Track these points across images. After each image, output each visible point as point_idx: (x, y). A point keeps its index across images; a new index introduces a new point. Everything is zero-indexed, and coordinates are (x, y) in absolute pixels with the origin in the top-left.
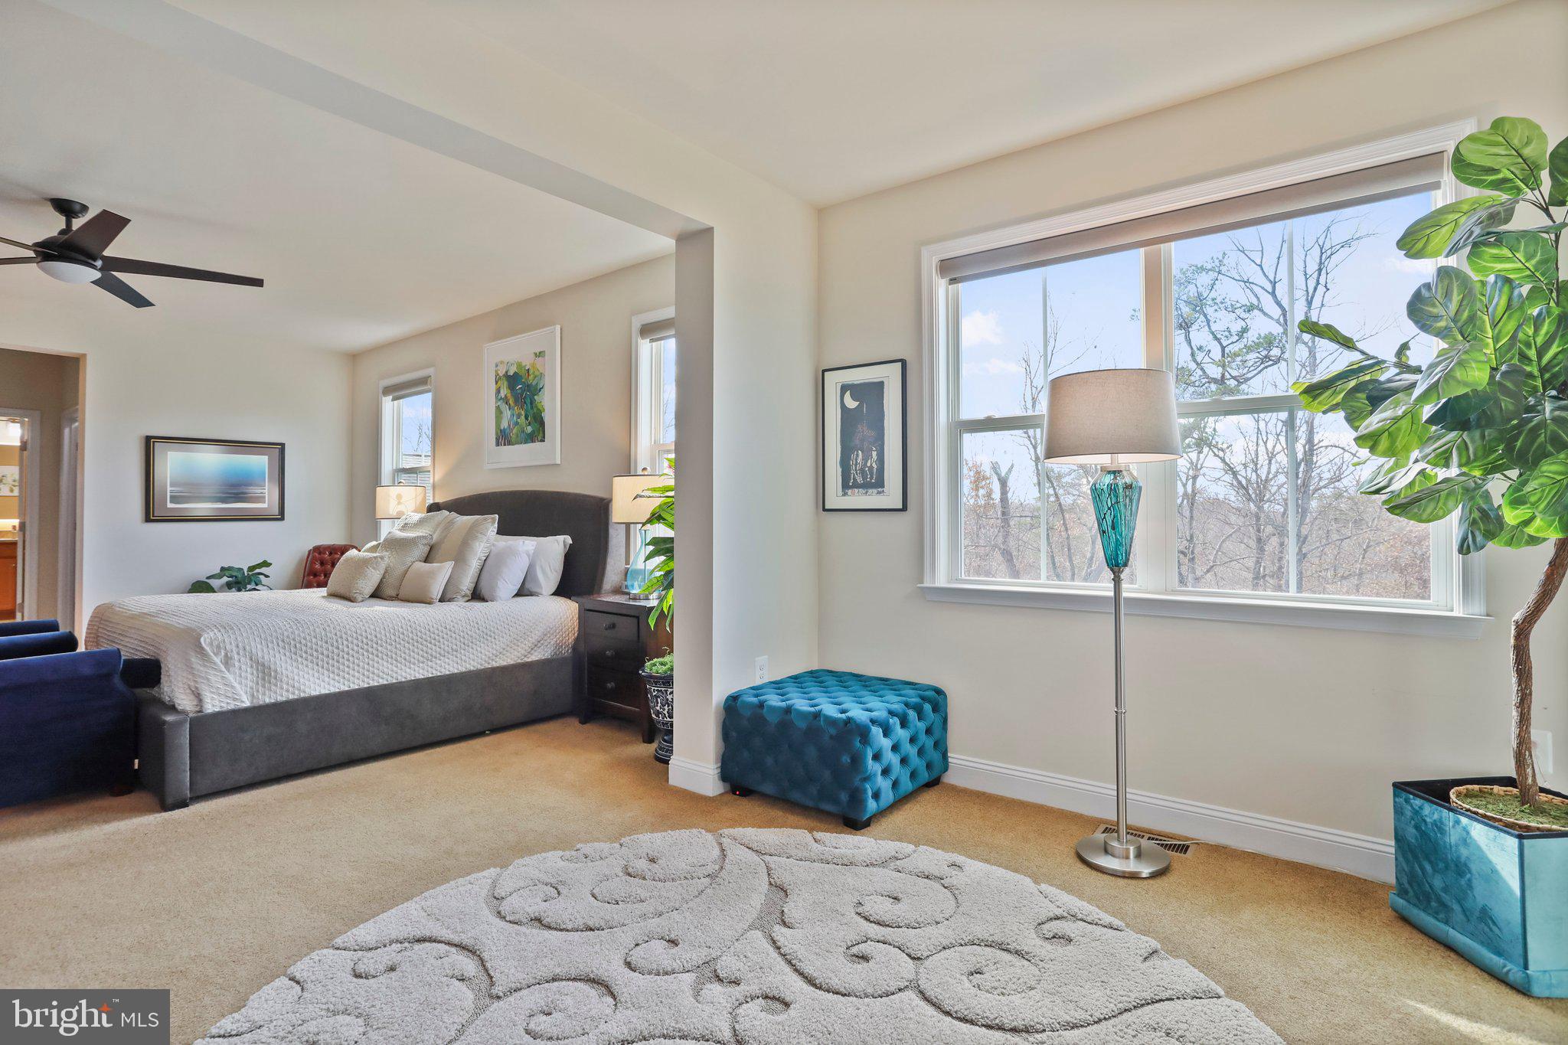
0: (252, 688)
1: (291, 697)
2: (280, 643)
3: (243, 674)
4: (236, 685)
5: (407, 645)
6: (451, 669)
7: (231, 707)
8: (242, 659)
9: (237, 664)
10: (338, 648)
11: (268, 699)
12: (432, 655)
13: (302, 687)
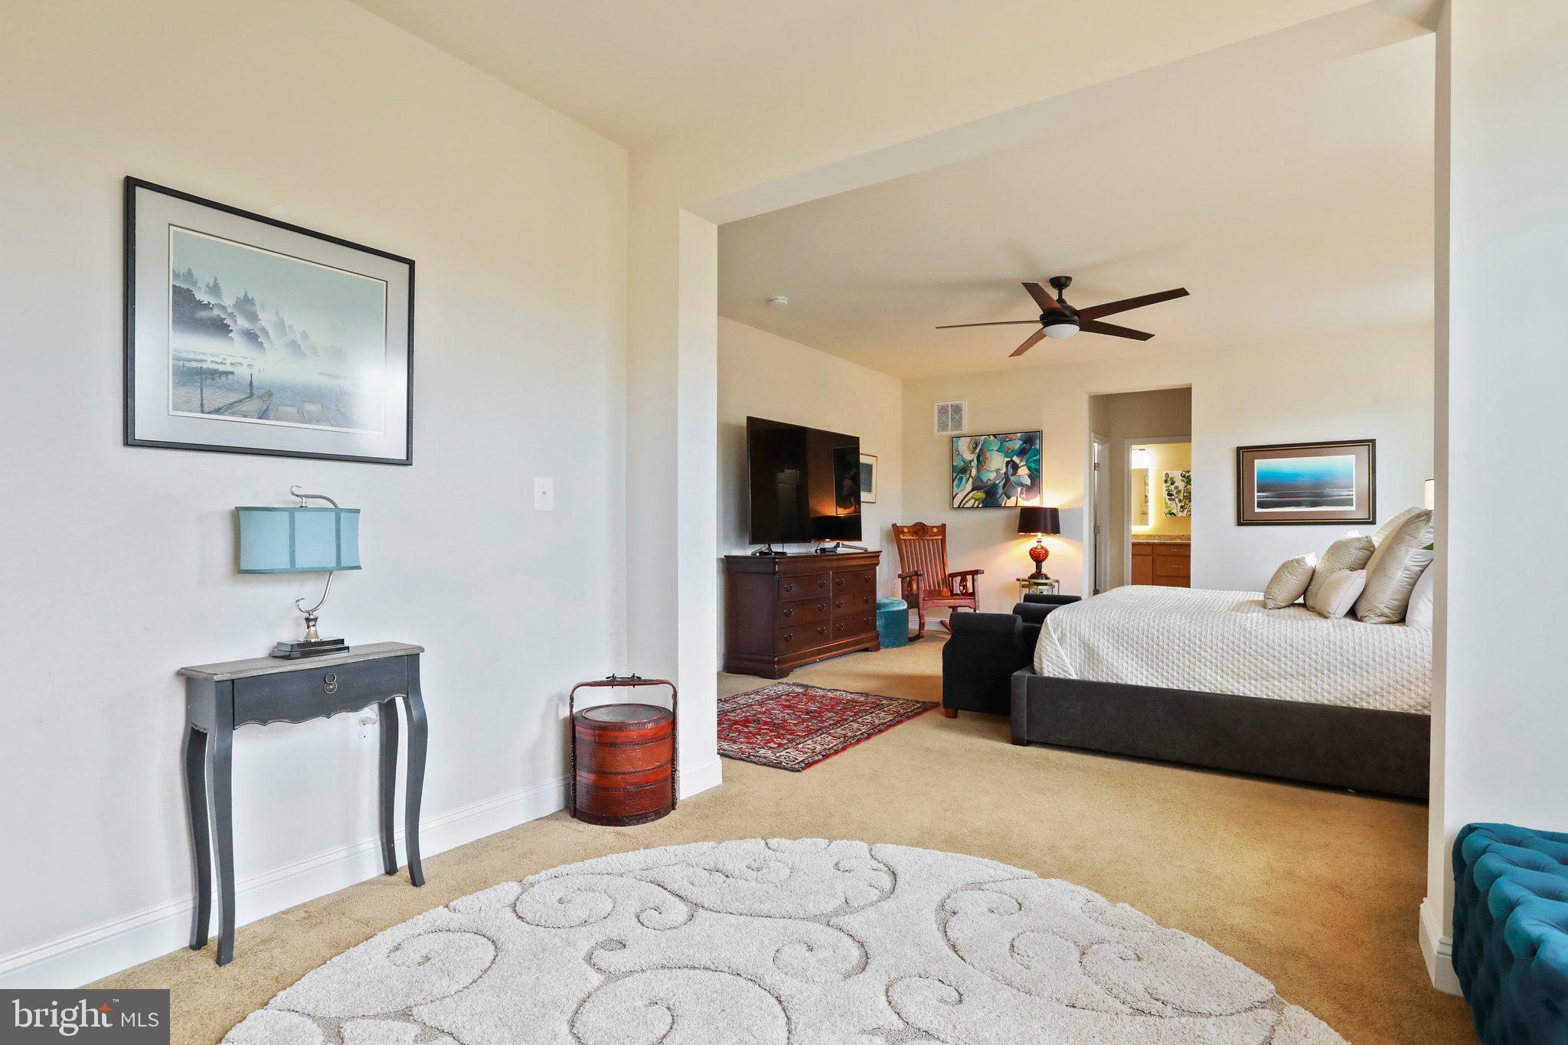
0: (1080, 664)
1: (1110, 681)
2: (1106, 630)
3: (1073, 651)
4: (1065, 658)
5: (1236, 656)
6: (1295, 696)
7: (1061, 676)
8: (1073, 637)
9: (1068, 640)
10: (1158, 645)
11: (1091, 677)
12: (1268, 674)
13: (1120, 674)
